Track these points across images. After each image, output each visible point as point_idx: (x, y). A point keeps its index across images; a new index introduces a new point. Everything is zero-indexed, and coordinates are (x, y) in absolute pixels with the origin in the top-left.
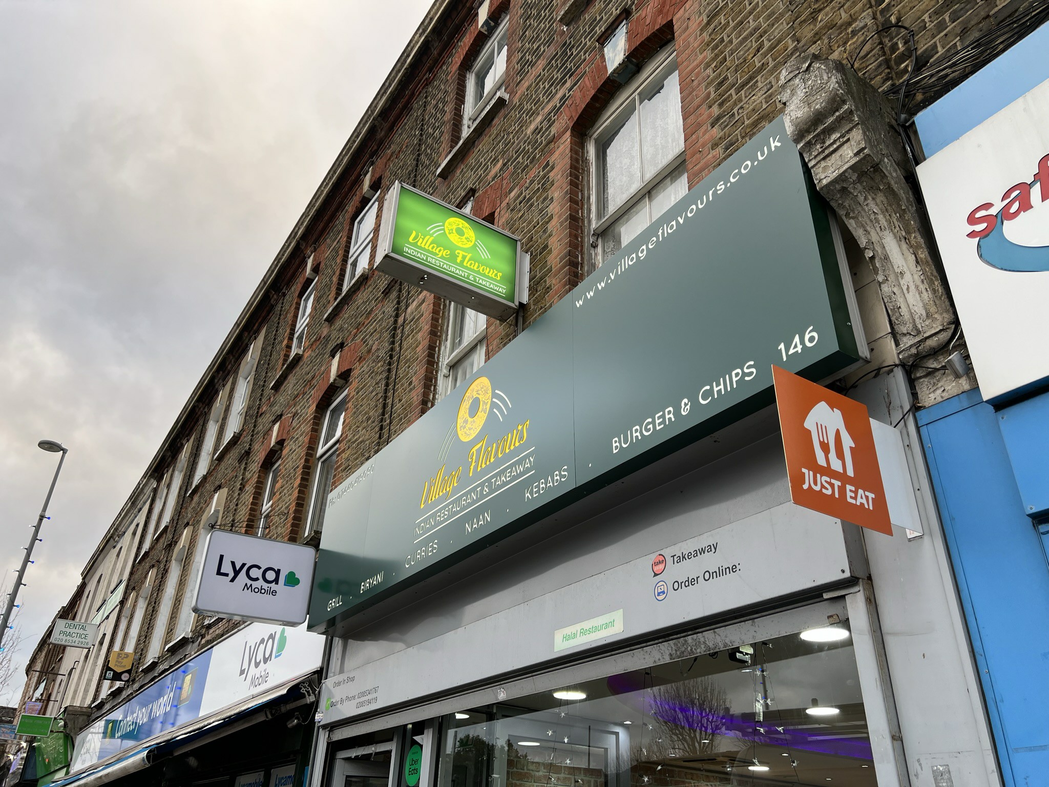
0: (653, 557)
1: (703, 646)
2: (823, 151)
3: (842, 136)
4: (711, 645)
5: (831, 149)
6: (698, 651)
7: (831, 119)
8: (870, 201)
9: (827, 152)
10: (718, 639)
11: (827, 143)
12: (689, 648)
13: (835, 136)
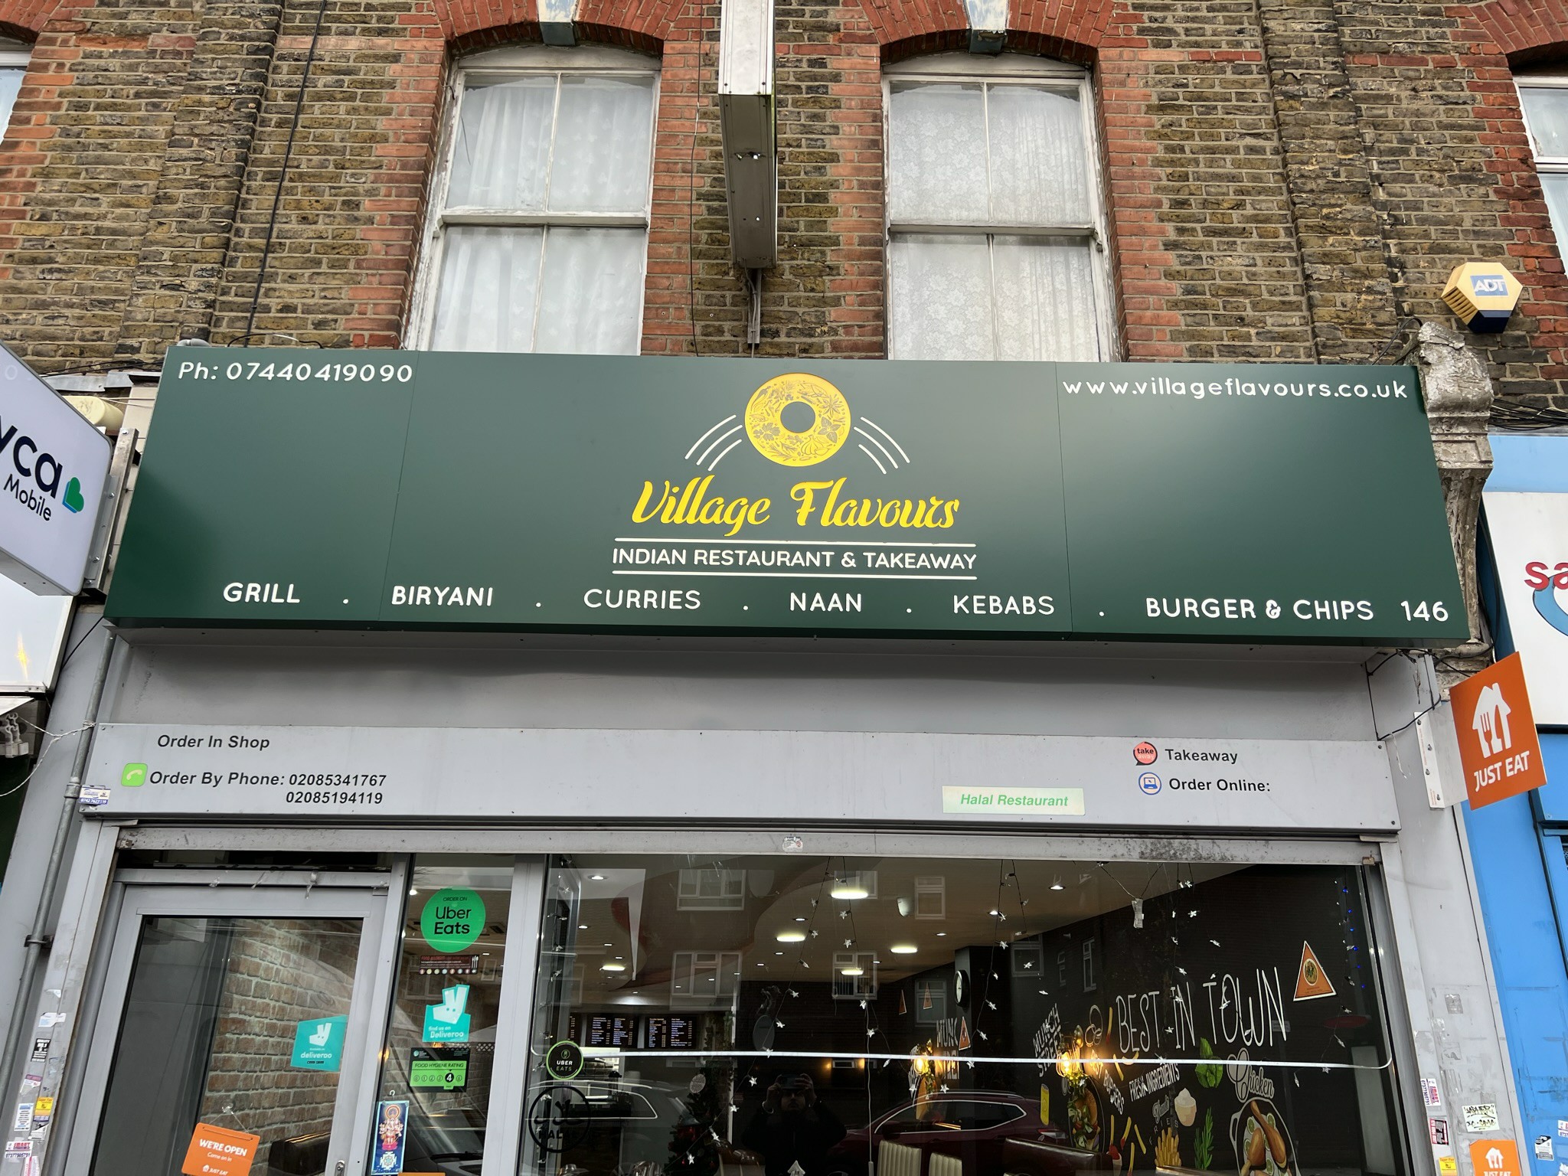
0: (1136, 742)
1: (1192, 853)
2: (1446, 435)
3: (1470, 434)
4: (1204, 854)
5: (1456, 439)
6: (1184, 856)
7: (1472, 415)
8: (1455, 501)
9: (1450, 438)
10: (1216, 850)
11: (1454, 431)
12: (1172, 852)
13: (1461, 429)
